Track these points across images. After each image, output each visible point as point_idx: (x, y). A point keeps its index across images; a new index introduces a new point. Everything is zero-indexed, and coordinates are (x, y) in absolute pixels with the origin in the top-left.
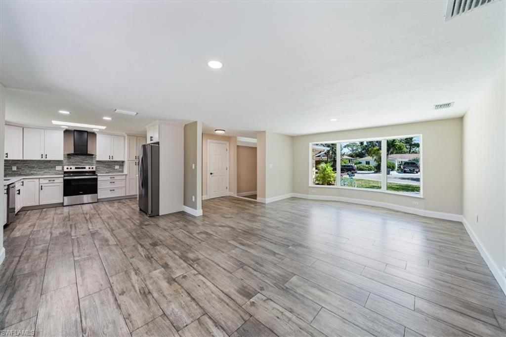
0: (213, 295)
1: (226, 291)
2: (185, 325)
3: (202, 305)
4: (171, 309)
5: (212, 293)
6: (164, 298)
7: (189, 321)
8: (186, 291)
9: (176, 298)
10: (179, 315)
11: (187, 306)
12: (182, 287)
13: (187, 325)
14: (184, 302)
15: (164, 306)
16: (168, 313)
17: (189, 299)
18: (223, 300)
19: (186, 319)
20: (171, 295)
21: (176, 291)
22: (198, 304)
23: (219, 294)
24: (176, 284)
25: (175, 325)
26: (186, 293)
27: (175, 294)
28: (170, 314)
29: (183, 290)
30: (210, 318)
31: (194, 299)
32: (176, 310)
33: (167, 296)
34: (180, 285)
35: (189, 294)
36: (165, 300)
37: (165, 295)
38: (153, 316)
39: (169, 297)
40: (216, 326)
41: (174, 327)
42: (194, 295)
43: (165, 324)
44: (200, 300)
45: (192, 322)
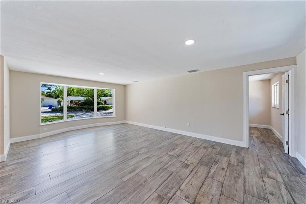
0: (195, 176)
1: (189, 172)
2: (218, 182)
3: (204, 179)
4: (216, 192)
5: (193, 177)
6: (212, 201)
7: (216, 182)
8: (200, 190)
9: (207, 193)
10: (216, 187)
11: (209, 185)
12: (198, 194)
13: (218, 181)
14: (208, 188)
15: (217, 197)
16: (219, 193)
17: (204, 186)
18: (196, 172)
19: (216, 183)
20: (208, 198)
21: (203, 196)
22: (204, 181)
23: (193, 174)
24: (196, 200)
25: (222, 186)
26: (201, 189)
27: (205, 196)
28: (219, 191)
29: (200, 192)
30: (208, 175)
31: (203, 184)
32: (215, 189)
33: (210, 200)
34: (196, 197)
35: (200, 188)
36: (213, 198)
37: (210, 202)
38: (227, 199)
39: (210, 198)
40: (210, 172)
41: (223, 186)
42: (200, 185)
43: (225, 190)
44: (201, 181)
45: (215, 180)
